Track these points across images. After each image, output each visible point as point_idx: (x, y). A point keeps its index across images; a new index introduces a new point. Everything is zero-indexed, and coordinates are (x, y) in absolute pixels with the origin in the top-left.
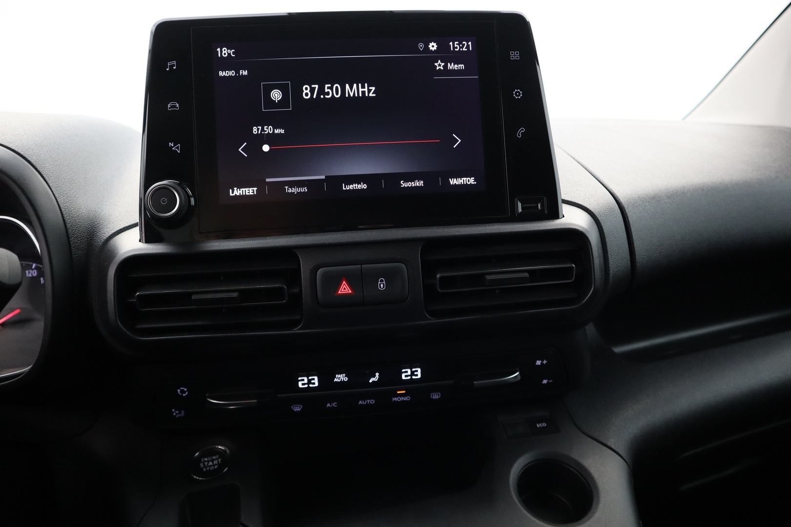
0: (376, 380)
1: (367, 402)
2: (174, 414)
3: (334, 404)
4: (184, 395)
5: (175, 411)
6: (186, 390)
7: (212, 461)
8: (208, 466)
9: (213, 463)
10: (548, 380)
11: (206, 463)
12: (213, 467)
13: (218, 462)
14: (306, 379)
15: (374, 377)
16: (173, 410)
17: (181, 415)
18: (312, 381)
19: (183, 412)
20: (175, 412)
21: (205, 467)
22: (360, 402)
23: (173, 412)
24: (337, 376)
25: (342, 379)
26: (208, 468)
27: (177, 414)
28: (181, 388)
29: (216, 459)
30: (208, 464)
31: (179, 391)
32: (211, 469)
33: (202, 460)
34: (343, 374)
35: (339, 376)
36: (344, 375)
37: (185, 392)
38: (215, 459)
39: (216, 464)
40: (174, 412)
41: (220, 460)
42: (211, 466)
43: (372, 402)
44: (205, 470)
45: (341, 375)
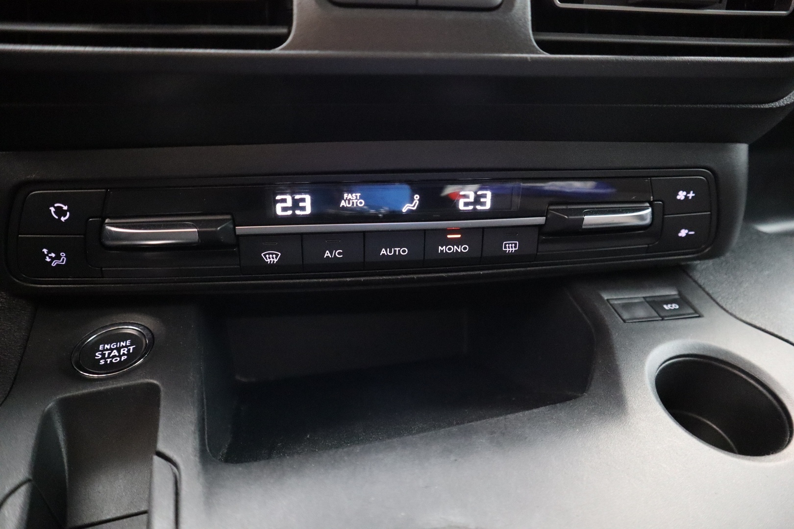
0: (415, 208)
1: (395, 251)
2: (48, 259)
3: (338, 254)
4: (63, 219)
5: (49, 252)
6: (65, 208)
7: (119, 350)
8: (109, 357)
9: (119, 352)
10: (689, 231)
11: (107, 353)
12: (118, 359)
13: (129, 350)
14: (289, 198)
15: (412, 203)
16: (45, 251)
17: (59, 262)
18: (301, 204)
19: (63, 255)
20: (49, 257)
21: (103, 357)
22: (383, 251)
23: (45, 256)
24: (345, 195)
25: (355, 201)
26: (109, 360)
27: (52, 259)
28: (56, 205)
29: (126, 346)
30: (109, 354)
31: (52, 209)
32: (113, 361)
33: (101, 348)
34: (355, 193)
35: (350, 196)
36: (358, 195)
37: (64, 213)
38: (123, 347)
39: (124, 354)
40: (47, 255)
41: (131, 348)
42: (115, 356)
43: (404, 251)
44: (102, 362)
45: (354, 195)
